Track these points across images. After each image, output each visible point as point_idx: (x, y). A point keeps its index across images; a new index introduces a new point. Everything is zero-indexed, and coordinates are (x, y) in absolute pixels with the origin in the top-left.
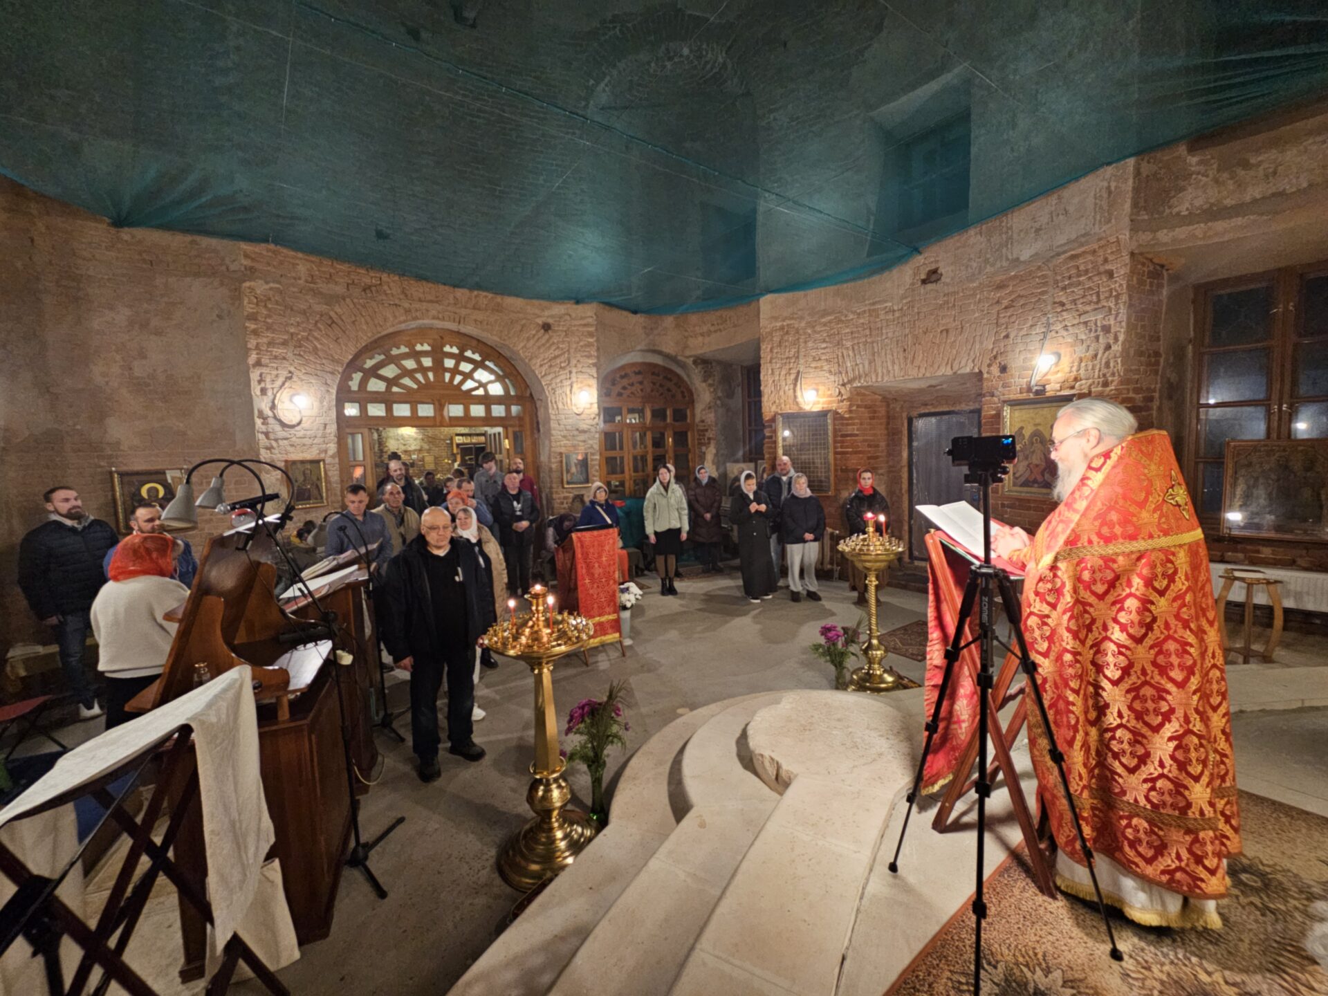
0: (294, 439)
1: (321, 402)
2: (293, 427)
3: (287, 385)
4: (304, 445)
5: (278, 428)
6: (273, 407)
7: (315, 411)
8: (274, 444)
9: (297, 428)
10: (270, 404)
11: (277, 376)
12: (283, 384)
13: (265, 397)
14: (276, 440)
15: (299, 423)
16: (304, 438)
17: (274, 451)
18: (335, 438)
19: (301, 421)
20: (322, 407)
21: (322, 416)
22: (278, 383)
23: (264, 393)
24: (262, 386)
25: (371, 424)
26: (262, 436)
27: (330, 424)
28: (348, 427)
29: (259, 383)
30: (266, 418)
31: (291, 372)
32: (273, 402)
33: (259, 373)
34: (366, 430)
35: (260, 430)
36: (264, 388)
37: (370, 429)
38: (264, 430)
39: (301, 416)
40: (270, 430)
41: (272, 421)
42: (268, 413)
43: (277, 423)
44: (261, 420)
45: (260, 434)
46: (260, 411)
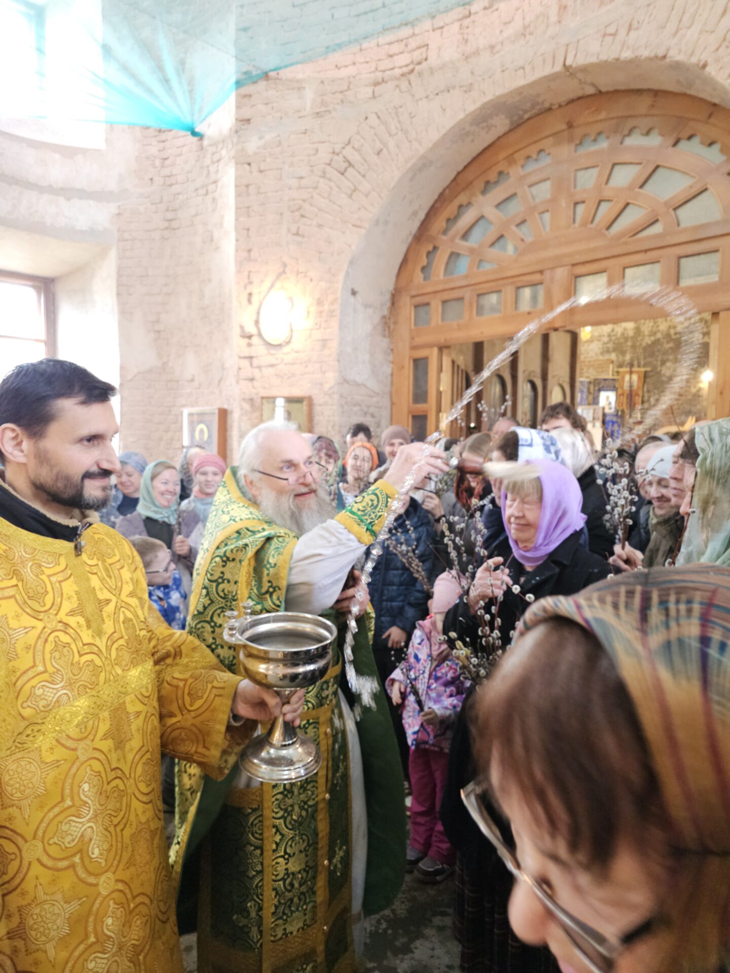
0: (281, 367)
1: (319, 302)
2: (280, 346)
3: (279, 286)
4: (293, 375)
5: (261, 350)
6: (257, 322)
7: (309, 324)
8: (256, 373)
9: (286, 349)
10: (254, 317)
11: (266, 274)
12: (273, 285)
13: (250, 306)
14: (259, 367)
15: (288, 342)
16: (293, 364)
17: (255, 383)
18: (336, 363)
19: (291, 337)
20: (321, 312)
21: (320, 328)
22: (267, 284)
23: (249, 301)
24: (248, 291)
25: (442, 338)
26: (245, 363)
27: (330, 340)
28: (414, 348)
29: (245, 287)
30: (250, 337)
31: (285, 265)
32: (258, 313)
33: (246, 274)
34: (435, 351)
35: (242, 355)
36: (250, 294)
37: (441, 349)
38: (247, 354)
39: (292, 331)
40: (253, 354)
41: (255, 340)
42: (251, 329)
43: (261, 342)
44: (246, 341)
45: (242, 360)
46: (242, 327)
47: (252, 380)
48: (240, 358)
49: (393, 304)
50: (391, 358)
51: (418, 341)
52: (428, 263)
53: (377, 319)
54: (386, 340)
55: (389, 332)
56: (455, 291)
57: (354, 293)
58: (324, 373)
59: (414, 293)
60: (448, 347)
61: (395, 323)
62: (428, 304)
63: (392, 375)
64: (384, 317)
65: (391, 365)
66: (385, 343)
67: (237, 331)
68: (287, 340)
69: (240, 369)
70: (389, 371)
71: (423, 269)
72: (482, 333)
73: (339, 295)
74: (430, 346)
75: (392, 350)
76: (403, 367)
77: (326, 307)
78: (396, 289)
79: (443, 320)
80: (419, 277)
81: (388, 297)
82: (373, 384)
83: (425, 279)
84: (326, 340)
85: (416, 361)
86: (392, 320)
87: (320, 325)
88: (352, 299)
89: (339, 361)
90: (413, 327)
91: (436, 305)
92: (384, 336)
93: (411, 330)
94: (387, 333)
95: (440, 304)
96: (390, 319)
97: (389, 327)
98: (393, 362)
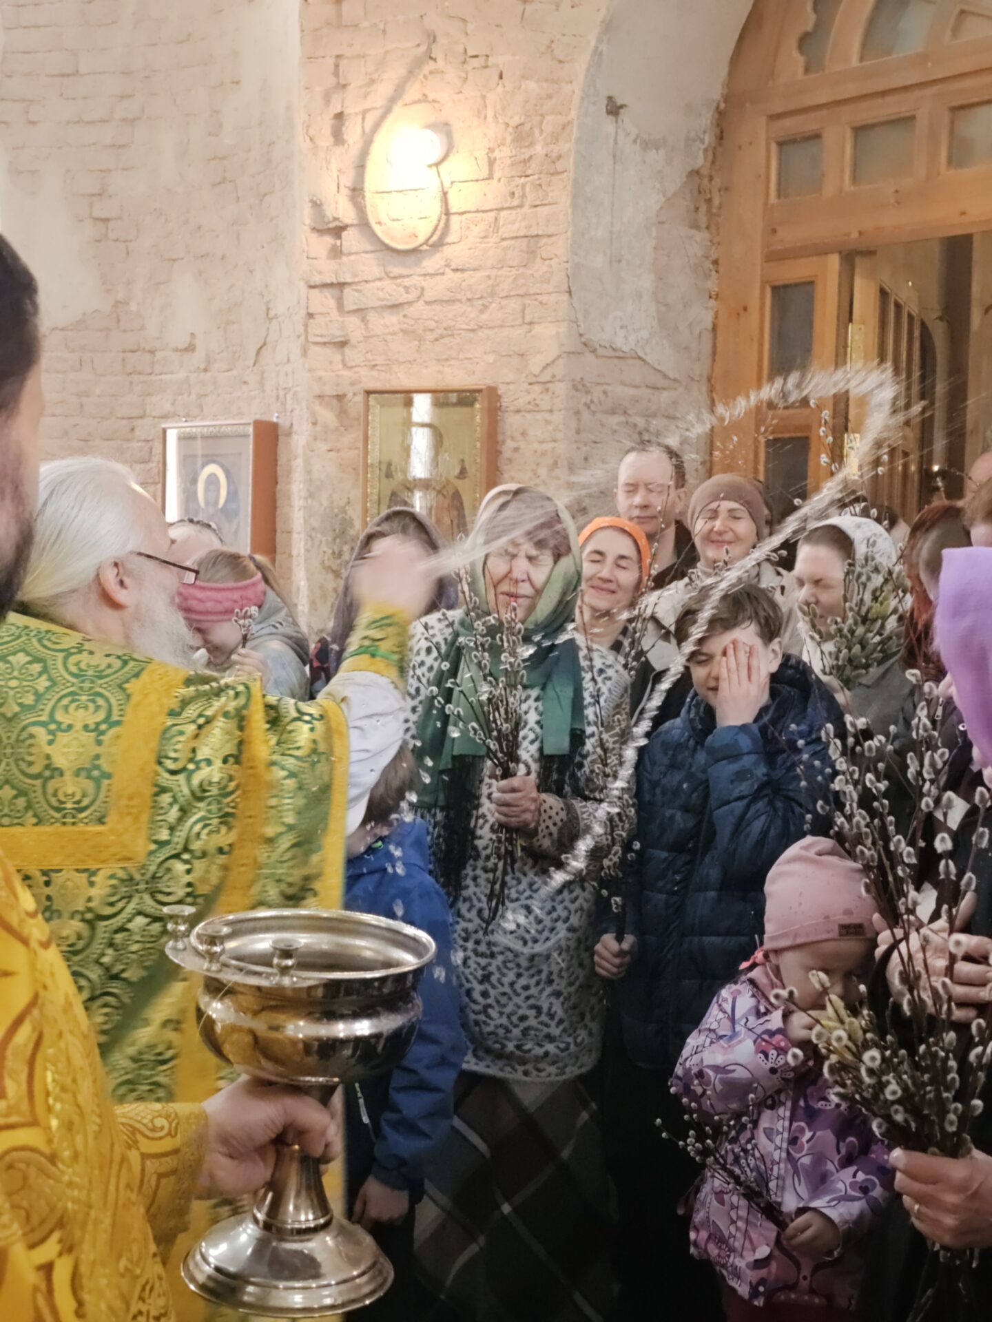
0: (418, 309)
1: (521, 136)
4: (450, 332)
5: (368, 266)
6: (357, 192)
8: (353, 326)
9: (432, 263)
10: (348, 180)
11: (382, 64)
13: (339, 150)
16: (450, 302)
17: (351, 354)
18: (566, 297)
19: (446, 230)
20: (525, 162)
21: (521, 206)
22: (383, 90)
23: (338, 136)
24: (336, 108)
25: (851, 229)
26: (324, 302)
27: (551, 235)
28: (773, 257)
29: (327, 100)
30: (338, 231)
31: (432, 37)
32: (361, 167)
33: (331, 61)
34: (834, 261)
35: (317, 279)
36: (339, 116)
37: (850, 258)
38: (330, 278)
39: (447, 213)
40: (347, 278)
41: (351, 239)
42: (342, 209)
43: (368, 245)
44: (329, 240)
45: (316, 294)
46: (317, 205)
47: (343, 344)
48: (313, 287)
49: (721, 137)
50: (712, 285)
51: (789, 236)
52: (817, 25)
53: (675, 179)
54: (701, 236)
55: (709, 211)
56: (889, 99)
57: (614, 109)
58: (531, 324)
59: (778, 107)
60: (870, 253)
61: (726, 189)
63: (714, 329)
64: (696, 173)
65: (712, 303)
66: (698, 242)
67: (306, 215)
68: (435, 238)
69: (310, 316)
70: (707, 319)
71: (804, 41)
72: (963, 213)
73: (573, 115)
74: (821, 251)
75: (715, 263)
76: (745, 309)
77: (539, 149)
78: (726, 99)
79: (855, 180)
80: (793, 62)
81: (706, 119)
82: (660, 355)
83: (807, 70)
84: (538, 237)
85: (781, 293)
86: (718, 181)
87: (524, 196)
88: (609, 125)
89: (570, 293)
90: (773, 198)
91: (837, 138)
92: (695, 226)
93: (767, 208)
94: (703, 218)
95: (849, 134)
96: (711, 178)
97: (709, 201)
98: (717, 297)
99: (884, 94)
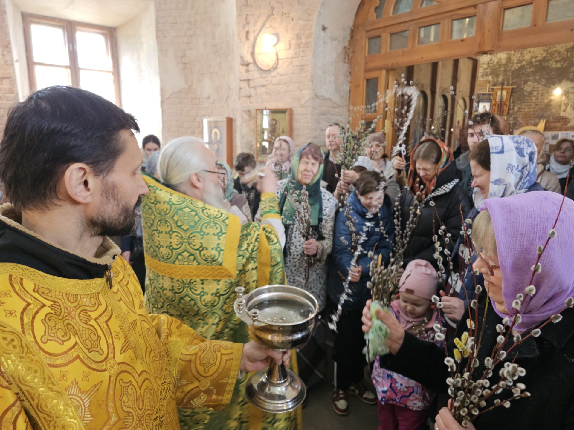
0: (270, 86)
1: (298, 37)
2: (269, 71)
3: (268, 25)
4: (279, 93)
5: (256, 74)
6: (253, 54)
7: (291, 53)
8: (252, 91)
9: (274, 74)
10: (250, 50)
11: (259, 17)
12: (264, 25)
13: (248, 42)
14: (254, 87)
15: (275, 68)
16: (279, 84)
17: (252, 99)
18: (311, 83)
19: (278, 64)
20: (300, 44)
21: (298, 57)
22: (260, 24)
23: (247, 38)
24: (246, 30)
25: (390, 63)
26: (244, 85)
27: (307, 65)
28: (367, 71)
29: (244, 27)
30: (248, 65)
31: (273, 8)
32: (254, 47)
33: (245, 16)
34: (384, 72)
35: (242, 78)
36: (248, 32)
37: (388, 71)
38: (246, 78)
39: (278, 59)
40: (250, 78)
41: (251, 67)
42: (249, 59)
43: (256, 69)
44: (245, 67)
45: (242, 82)
46: (242, 58)
47: (250, 96)
48: (241, 80)
49: (352, 37)
50: (349, 79)
51: (371, 65)
52: (380, 3)
53: (340, 49)
54: (346, 65)
55: (348, 59)
56: (401, 25)
57: (324, 29)
58: (301, 90)
59: (368, 28)
60: (393, 70)
61: (353, 52)
62: (379, 36)
63: (350, 92)
64: (345, 47)
65: (349, 84)
66: (345, 67)
67: (238, 61)
68: (275, 66)
69: (241, 89)
70: (348, 88)
71: (377, 8)
72: (422, 58)
73: (313, 30)
74: (380, 69)
75: (350, 73)
76: (359, 86)
77: (303, 40)
78: (354, 26)
79: (390, 49)
80: (372, 15)
81: (348, 32)
82: (336, 99)
83: (377, 17)
84: (303, 66)
85: (368, 80)
86: (351, 50)
87: (299, 54)
88: (322, 33)
89: (312, 81)
90: (367, 54)
91: (386, 37)
92: (345, 62)
93: (366, 58)
95: (389, 35)
96: (349, 49)
97: (348, 56)
98: (351, 82)
99: (399, 24)
